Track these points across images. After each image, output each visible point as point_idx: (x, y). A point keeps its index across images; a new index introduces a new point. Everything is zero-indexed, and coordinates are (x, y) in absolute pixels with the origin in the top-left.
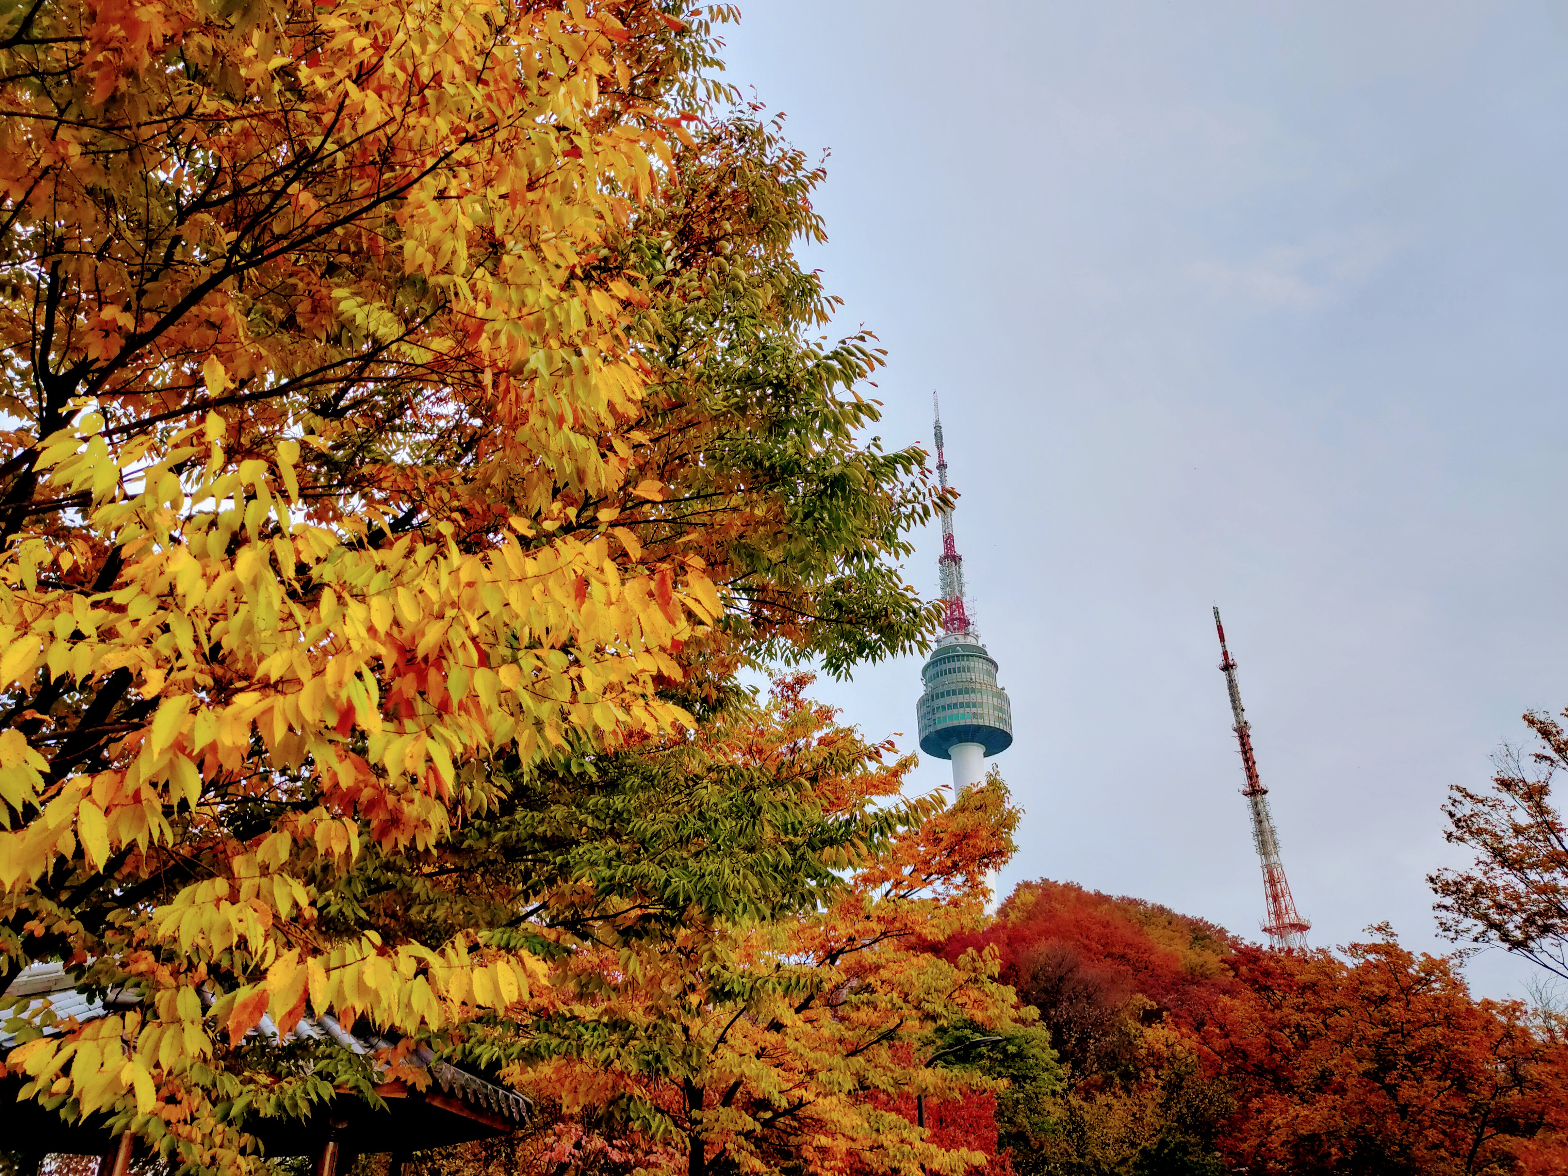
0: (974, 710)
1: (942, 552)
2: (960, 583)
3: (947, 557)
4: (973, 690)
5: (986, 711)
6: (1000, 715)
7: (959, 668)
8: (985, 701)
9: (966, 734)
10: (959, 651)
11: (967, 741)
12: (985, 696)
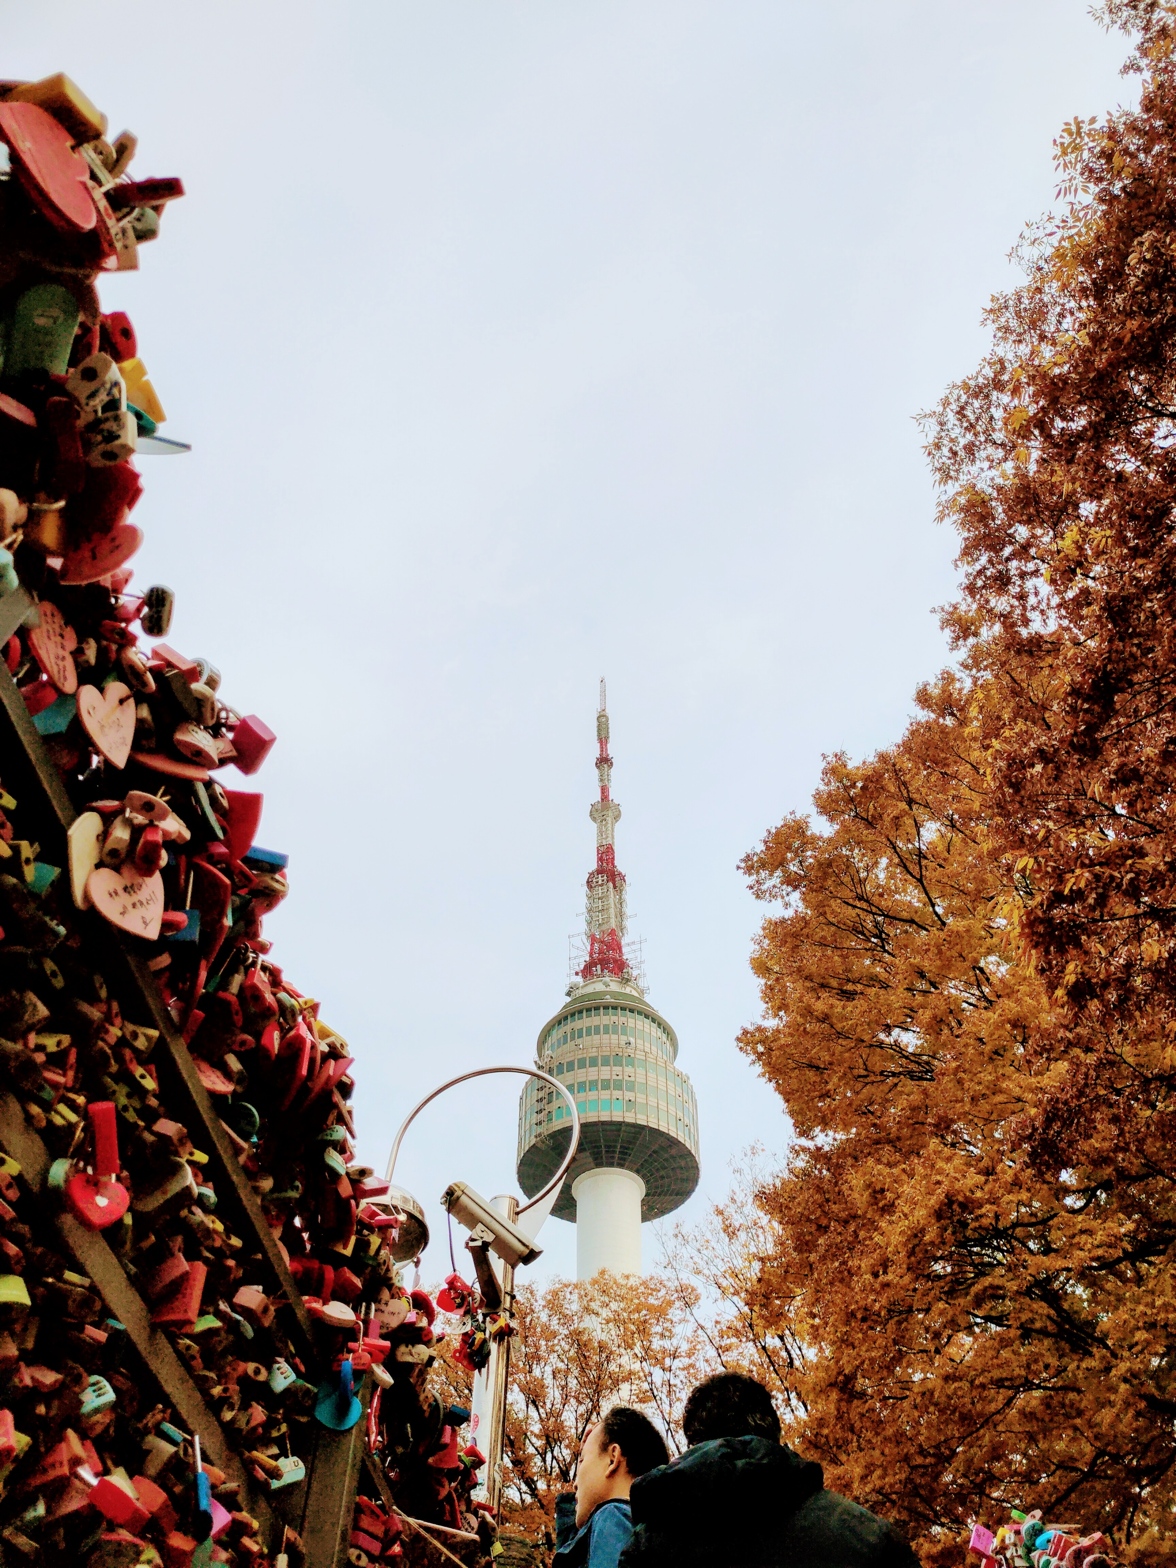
0: (629, 1095)
1: (593, 866)
2: (621, 915)
3: (600, 871)
4: (631, 1061)
5: (652, 1101)
6: (680, 1115)
7: (606, 1027)
8: (652, 1082)
9: (610, 1149)
10: (609, 999)
11: (611, 1165)
12: (652, 1075)
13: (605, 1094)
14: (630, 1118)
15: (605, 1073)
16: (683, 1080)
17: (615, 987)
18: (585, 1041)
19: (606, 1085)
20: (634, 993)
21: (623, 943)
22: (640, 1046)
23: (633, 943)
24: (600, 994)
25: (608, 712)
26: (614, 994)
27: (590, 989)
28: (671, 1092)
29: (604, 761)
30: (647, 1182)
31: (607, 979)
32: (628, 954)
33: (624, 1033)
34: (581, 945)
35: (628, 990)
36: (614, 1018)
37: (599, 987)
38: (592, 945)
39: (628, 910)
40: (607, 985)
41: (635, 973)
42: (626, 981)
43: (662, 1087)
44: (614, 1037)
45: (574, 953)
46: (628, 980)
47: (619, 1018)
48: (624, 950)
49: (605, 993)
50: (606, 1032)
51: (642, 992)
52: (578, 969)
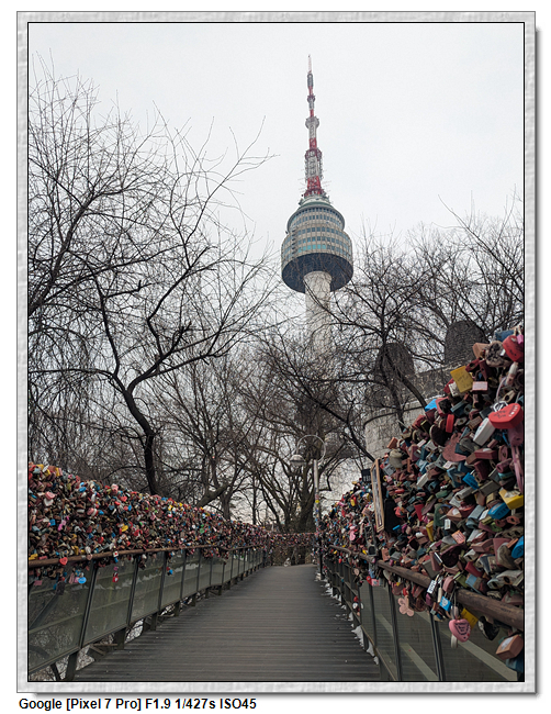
2: (320, 170)
3: (311, 150)
4: (328, 230)
5: (337, 245)
6: (347, 251)
7: (317, 216)
8: (337, 238)
10: (318, 205)
13: (319, 242)
14: (329, 251)
15: (319, 234)
18: (309, 222)
19: (319, 239)
20: (328, 203)
21: (321, 182)
22: (332, 224)
26: (320, 203)
27: (309, 201)
28: (344, 242)
29: (311, 98)
30: (332, 277)
31: (317, 197)
33: (325, 219)
35: (325, 202)
37: (313, 201)
38: (308, 183)
39: (323, 168)
40: (317, 200)
41: (327, 195)
43: (340, 240)
44: (321, 220)
46: (325, 198)
47: (322, 213)
48: (322, 185)
49: (316, 203)
51: (331, 203)
52: (302, 194)
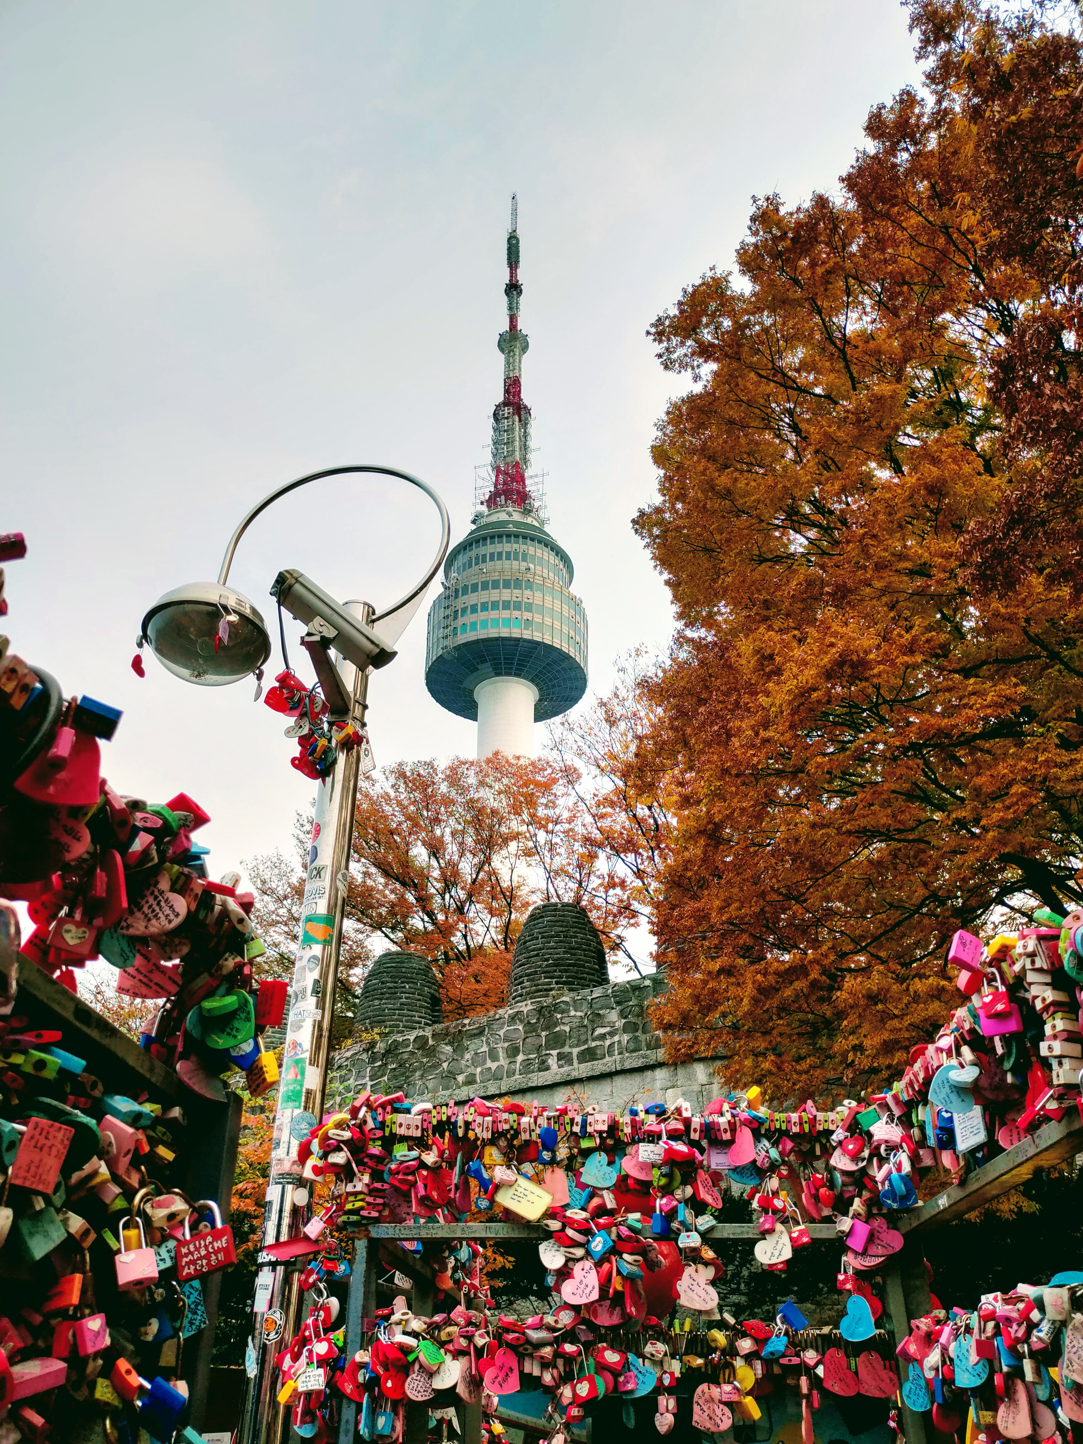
0: (527, 615)
2: (525, 447)
3: (506, 403)
4: (530, 585)
5: (548, 621)
6: (572, 633)
7: (508, 554)
8: (548, 604)
9: (509, 661)
10: (511, 528)
11: (509, 674)
12: (548, 598)
13: (505, 614)
14: (527, 635)
15: (506, 595)
16: (576, 603)
17: (517, 517)
18: (488, 566)
19: (506, 605)
20: (535, 523)
21: (526, 475)
22: (538, 572)
23: (536, 476)
24: (503, 523)
25: (519, 233)
26: (516, 524)
27: (494, 518)
28: (565, 614)
29: (513, 289)
30: (540, 690)
31: (510, 509)
32: (530, 485)
33: (524, 559)
34: (486, 476)
35: (529, 520)
36: (516, 546)
37: (503, 517)
38: (497, 476)
39: (532, 444)
40: (510, 515)
41: (536, 504)
42: (527, 512)
43: (557, 608)
44: (515, 563)
45: (480, 483)
46: (530, 511)
47: (520, 546)
48: (527, 482)
49: (508, 522)
50: (508, 558)
51: (543, 523)
52: (483, 499)
